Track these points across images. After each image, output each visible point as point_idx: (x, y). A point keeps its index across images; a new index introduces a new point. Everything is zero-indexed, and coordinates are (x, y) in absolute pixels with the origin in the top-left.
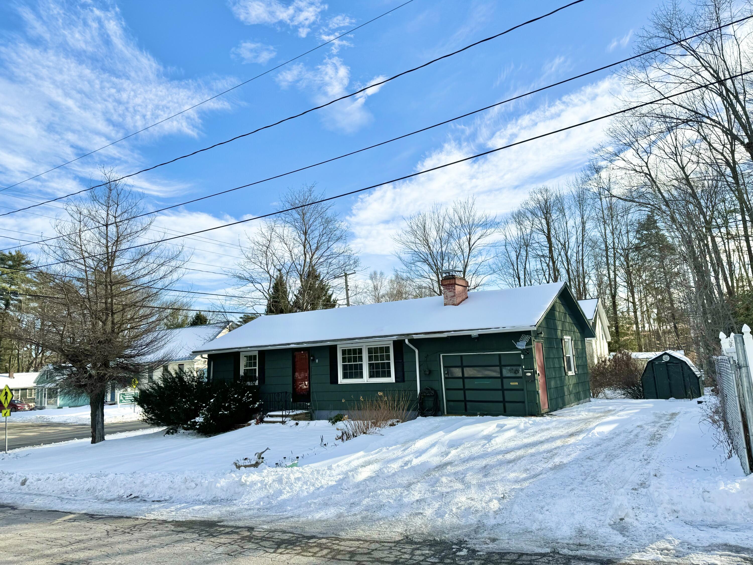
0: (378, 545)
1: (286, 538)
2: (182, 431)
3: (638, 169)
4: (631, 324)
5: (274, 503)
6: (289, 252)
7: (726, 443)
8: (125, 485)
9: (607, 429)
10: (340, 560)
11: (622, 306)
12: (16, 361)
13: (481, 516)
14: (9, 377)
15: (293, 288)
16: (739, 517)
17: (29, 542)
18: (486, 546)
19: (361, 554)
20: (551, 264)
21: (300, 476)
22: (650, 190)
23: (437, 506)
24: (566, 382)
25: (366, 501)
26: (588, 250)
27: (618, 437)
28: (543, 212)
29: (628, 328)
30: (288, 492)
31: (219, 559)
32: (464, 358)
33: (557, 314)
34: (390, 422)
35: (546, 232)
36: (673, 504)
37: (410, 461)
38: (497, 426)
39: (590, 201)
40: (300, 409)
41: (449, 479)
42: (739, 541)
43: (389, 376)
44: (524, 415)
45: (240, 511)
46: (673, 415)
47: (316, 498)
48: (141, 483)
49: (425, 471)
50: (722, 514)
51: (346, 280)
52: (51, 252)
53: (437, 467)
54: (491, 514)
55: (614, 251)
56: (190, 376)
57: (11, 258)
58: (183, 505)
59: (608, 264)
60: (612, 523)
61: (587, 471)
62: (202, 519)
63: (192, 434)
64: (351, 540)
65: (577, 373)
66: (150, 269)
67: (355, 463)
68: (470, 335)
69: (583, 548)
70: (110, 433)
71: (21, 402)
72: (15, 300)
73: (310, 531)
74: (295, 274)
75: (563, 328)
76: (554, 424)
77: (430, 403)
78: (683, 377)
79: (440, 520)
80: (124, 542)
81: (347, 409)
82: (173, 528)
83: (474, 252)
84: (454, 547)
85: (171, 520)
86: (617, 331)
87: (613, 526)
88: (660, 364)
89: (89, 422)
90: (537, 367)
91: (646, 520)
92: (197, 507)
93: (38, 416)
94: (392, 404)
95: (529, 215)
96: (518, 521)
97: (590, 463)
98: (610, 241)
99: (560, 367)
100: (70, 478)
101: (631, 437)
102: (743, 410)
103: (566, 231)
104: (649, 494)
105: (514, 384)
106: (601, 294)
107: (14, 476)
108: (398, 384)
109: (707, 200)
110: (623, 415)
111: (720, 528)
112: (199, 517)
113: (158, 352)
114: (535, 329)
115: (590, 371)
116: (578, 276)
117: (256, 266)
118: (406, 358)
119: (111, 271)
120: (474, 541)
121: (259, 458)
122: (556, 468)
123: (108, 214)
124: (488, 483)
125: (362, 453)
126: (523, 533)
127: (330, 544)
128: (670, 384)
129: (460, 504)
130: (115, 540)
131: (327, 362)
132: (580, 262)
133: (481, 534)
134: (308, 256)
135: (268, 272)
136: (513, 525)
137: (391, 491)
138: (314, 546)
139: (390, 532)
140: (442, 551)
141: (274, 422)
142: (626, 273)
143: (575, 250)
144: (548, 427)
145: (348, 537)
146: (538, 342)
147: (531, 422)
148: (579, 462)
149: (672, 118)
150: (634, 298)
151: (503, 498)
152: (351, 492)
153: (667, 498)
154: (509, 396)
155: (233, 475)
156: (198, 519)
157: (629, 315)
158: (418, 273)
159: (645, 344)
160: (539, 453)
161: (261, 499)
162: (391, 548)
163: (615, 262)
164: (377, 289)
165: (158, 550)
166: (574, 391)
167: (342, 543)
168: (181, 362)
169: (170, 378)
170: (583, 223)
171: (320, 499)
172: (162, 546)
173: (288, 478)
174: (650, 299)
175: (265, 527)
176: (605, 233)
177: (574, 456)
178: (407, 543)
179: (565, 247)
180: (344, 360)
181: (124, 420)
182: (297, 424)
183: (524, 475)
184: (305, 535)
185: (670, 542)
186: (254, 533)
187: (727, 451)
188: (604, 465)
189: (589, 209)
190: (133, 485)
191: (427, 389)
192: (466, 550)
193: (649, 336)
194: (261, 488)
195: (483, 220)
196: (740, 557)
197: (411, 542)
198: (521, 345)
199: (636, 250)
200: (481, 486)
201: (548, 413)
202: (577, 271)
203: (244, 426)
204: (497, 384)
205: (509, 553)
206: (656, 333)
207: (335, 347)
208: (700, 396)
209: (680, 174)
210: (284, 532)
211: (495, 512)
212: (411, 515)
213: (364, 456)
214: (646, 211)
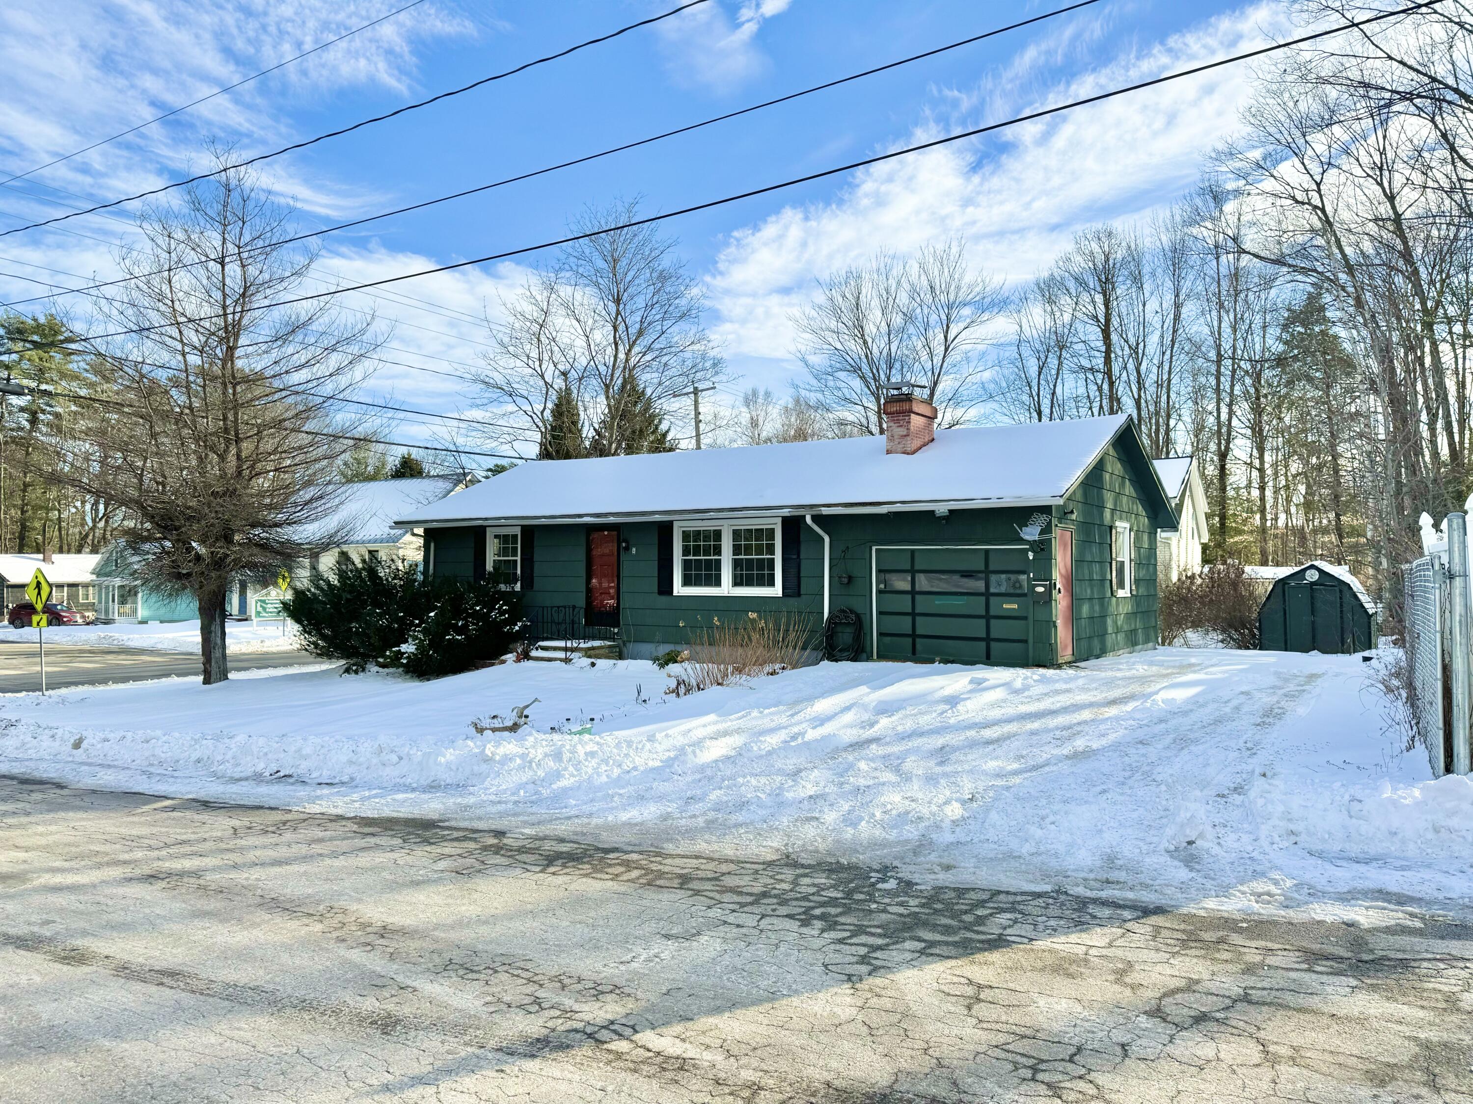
0: (732, 867)
1: (564, 849)
2: (377, 669)
3: (1300, 196)
4: (1252, 512)
5: (545, 792)
6: (584, 338)
7: (1407, 726)
8: (266, 754)
9: (1181, 695)
10: (662, 887)
11: (1238, 476)
12: (56, 533)
13: (927, 828)
14: (44, 560)
15: (591, 411)
16: (1411, 846)
17: (91, 840)
18: (933, 876)
19: (702, 879)
20: (1106, 387)
21: (595, 749)
22: (1320, 241)
23: (846, 807)
24: (1112, 608)
25: (715, 795)
26: (1180, 361)
27: (1201, 710)
28: (1100, 280)
29: (1245, 521)
30: (573, 775)
31: (440, 878)
32: (917, 554)
33: (1107, 476)
34: (768, 668)
35: (1103, 321)
36: (1290, 820)
37: (802, 734)
38: (971, 682)
39: (1194, 260)
40: (600, 639)
41: (873, 765)
42: (1405, 887)
43: (772, 583)
44: (1025, 663)
45: (481, 805)
46: (1312, 677)
47: (623, 788)
48: (296, 752)
49: (829, 750)
50: (1381, 841)
51: (696, 403)
52: (115, 312)
53: (851, 746)
54: (947, 824)
55: (1233, 365)
56: (389, 567)
57: (38, 328)
58: (374, 792)
59: (1218, 390)
60: (1172, 848)
61: (1134, 765)
62: (410, 816)
63: (393, 675)
64: (683, 857)
65: (1134, 593)
66: (310, 356)
67: (700, 733)
68: (933, 512)
69: (1113, 886)
70: (239, 669)
71: (69, 609)
72: (49, 413)
73: (608, 840)
74: (594, 382)
75: (1115, 505)
76: (1080, 682)
77: (845, 637)
78: (1342, 612)
79: (850, 830)
80: (265, 847)
81: (688, 643)
82: (355, 827)
83: (954, 356)
84: (873, 874)
85: (352, 815)
86: (1223, 524)
87: (1173, 853)
88: (1299, 587)
89: (198, 649)
90: (1057, 576)
91: (1236, 845)
92: (400, 796)
93: (102, 635)
94: (774, 636)
95: (1071, 284)
96: (996, 839)
97: (1142, 750)
98: (1226, 345)
99: (1103, 580)
100: (164, 739)
101: (1228, 710)
102: (1447, 660)
103: (1141, 319)
104: (1247, 804)
105: (1011, 606)
106: (1198, 450)
107: (60, 732)
108: (787, 599)
109: (1433, 268)
110: (1217, 673)
111: (1374, 864)
112: (404, 812)
113: (327, 519)
114: (1061, 502)
115: (1161, 595)
116: (1157, 413)
117: (519, 363)
118: (805, 551)
119: (232, 355)
120: (912, 868)
121: (520, 717)
122: (1075, 756)
123: (224, 239)
124: (945, 775)
125: (712, 717)
126: (1004, 859)
127: (644, 862)
128: (1313, 622)
129: (889, 807)
130: (250, 843)
131: (654, 553)
132: (1164, 385)
133: (925, 856)
134: (621, 348)
135: (542, 376)
136: (986, 845)
137: (763, 780)
138: (615, 864)
139: (758, 847)
140: (851, 881)
141: (550, 660)
142: (1252, 409)
143: (1156, 361)
144: (1068, 686)
145: (679, 852)
146: (1064, 529)
147: (1036, 677)
148: (1122, 748)
149: (1383, 88)
150: (1262, 462)
151: (971, 800)
152: (689, 779)
153: (1281, 808)
154: (998, 629)
155: (470, 743)
156: (401, 815)
157: (1249, 493)
158: (840, 394)
159: (1275, 552)
160: (1047, 730)
161: (522, 786)
162: (756, 872)
163: (1232, 386)
164: (757, 425)
165: (328, 861)
166: (1126, 628)
167: (669, 861)
168: (372, 547)
169: (351, 571)
170: (1178, 306)
171: (631, 788)
172: (334, 855)
173: (573, 752)
174: (1295, 466)
175: (527, 831)
176: (1220, 327)
177: (1112, 737)
178: (787, 865)
179: (1137, 353)
180: (686, 551)
181: (265, 649)
182: (593, 665)
183: (1015, 766)
184: (600, 846)
185: (1276, 883)
186: (505, 841)
187: (1405, 739)
188: (1169, 754)
189: (1191, 277)
190: (282, 755)
191: (843, 611)
192: (896, 882)
193: (1284, 537)
194: (521, 768)
195: (977, 289)
196: (1402, 911)
197: (795, 865)
198: (1031, 533)
199: (1278, 365)
200: (931, 780)
201: (1070, 664)
202: (1157, 403)
203: (493, 665)
204: (977, 605)
205: (974, 889)
206: (1300, 533)
207: (671, 523)
208: (1370, 648)
209: (1385, 210)
210: (562, 840)
211: (953, 821)
212: (796, 820)
213: (715, 723)
214: (1305, 285)
